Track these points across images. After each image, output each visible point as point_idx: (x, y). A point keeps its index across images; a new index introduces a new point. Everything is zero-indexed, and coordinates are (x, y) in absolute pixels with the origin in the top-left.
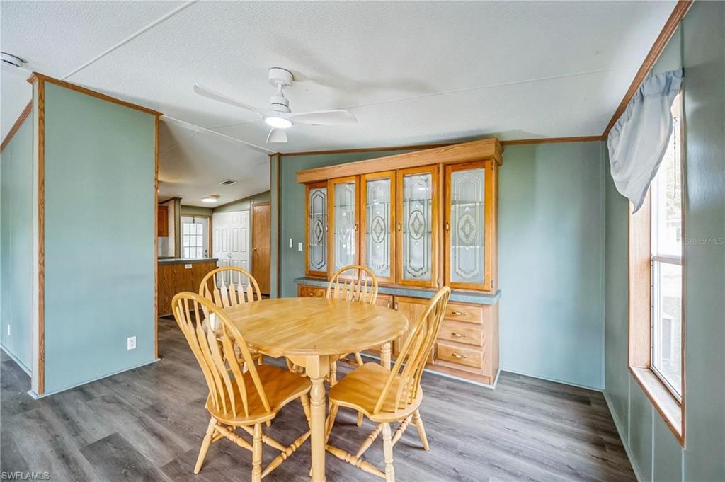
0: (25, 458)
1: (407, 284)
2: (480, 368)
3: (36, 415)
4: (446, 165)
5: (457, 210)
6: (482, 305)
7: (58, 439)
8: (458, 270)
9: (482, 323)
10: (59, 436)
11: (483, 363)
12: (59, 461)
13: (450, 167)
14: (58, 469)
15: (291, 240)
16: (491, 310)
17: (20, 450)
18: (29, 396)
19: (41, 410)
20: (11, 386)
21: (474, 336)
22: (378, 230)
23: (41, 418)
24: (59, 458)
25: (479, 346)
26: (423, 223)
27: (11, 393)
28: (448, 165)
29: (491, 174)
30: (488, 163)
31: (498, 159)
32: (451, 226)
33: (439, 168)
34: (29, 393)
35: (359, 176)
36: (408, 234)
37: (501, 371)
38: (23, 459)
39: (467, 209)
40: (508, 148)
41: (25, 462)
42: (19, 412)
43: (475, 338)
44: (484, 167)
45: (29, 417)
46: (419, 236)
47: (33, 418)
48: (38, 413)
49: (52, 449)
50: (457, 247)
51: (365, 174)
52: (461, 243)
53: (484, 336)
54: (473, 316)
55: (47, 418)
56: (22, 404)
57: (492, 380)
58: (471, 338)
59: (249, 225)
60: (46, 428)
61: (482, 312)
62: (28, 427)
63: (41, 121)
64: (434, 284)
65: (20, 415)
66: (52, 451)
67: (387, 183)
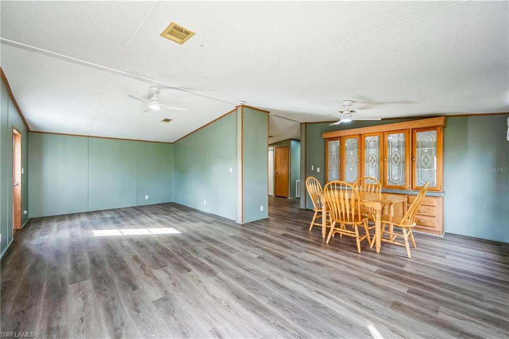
1: (389, 187)
2: (434, 227)
4: (413, 129)
5: (420, 151)
6: (436, 197)
8: (420, 180)
9: (436, 205)
11: (436, 224)
13: (415, 130)
15: (313, 166)
16: (441, 198)
21: (431, 212)
22: (372, 161)
25: (434, 217)
26: (400, 157)
28: (414, 129)
29: (441, 134)
30: (438, 128)
31: (444, 126)
32: (416, 159)
33: (409, 131)
34: (237, 222)
35: (360, 135)
36: (391, 163)
37: (446, 233)
39: (426, 151)
40: (449, 119)
43: (432, 212)
44: (436, 130)
46: (397, 164)
50: (420, 169)
51: (364, 134)
52: (422, 167)
53: (437, 212)
54: (431, 202)
57: (441, 233)
58: (430, 213)
59: (272, 160)
61: (435, 201)
64: (407, 187)
67: (376, 138)
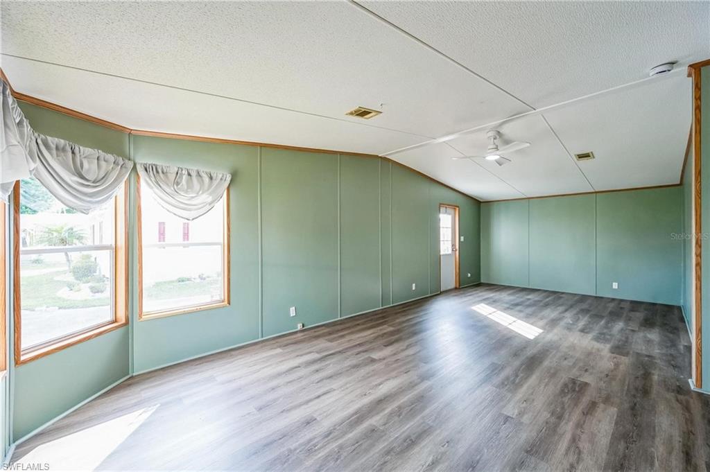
0: (657, 429)
3: (684, 402)
7: (692, 436)
10: (694, 434)
12: (682, 455)
14: (676, 459)
17: (656, 421)
18: (688, 382)
19: (691, 401)
20: (679, 367)
23: (687, 408)
24: (683, 452)
27: (675, 373)
34: (690, 380)
38: (654, 428)
41: (654, 430)
42: (673, 391)
45: (677, 400)
47: (681, 403)
48: (688, 402)
49: (681, 440)
55: (692, 412)
56: (679, 386)
60: (686, 419)
62: (673, 408)
63: (698, 111)
65: (673, 394)
66: (680, 442)
